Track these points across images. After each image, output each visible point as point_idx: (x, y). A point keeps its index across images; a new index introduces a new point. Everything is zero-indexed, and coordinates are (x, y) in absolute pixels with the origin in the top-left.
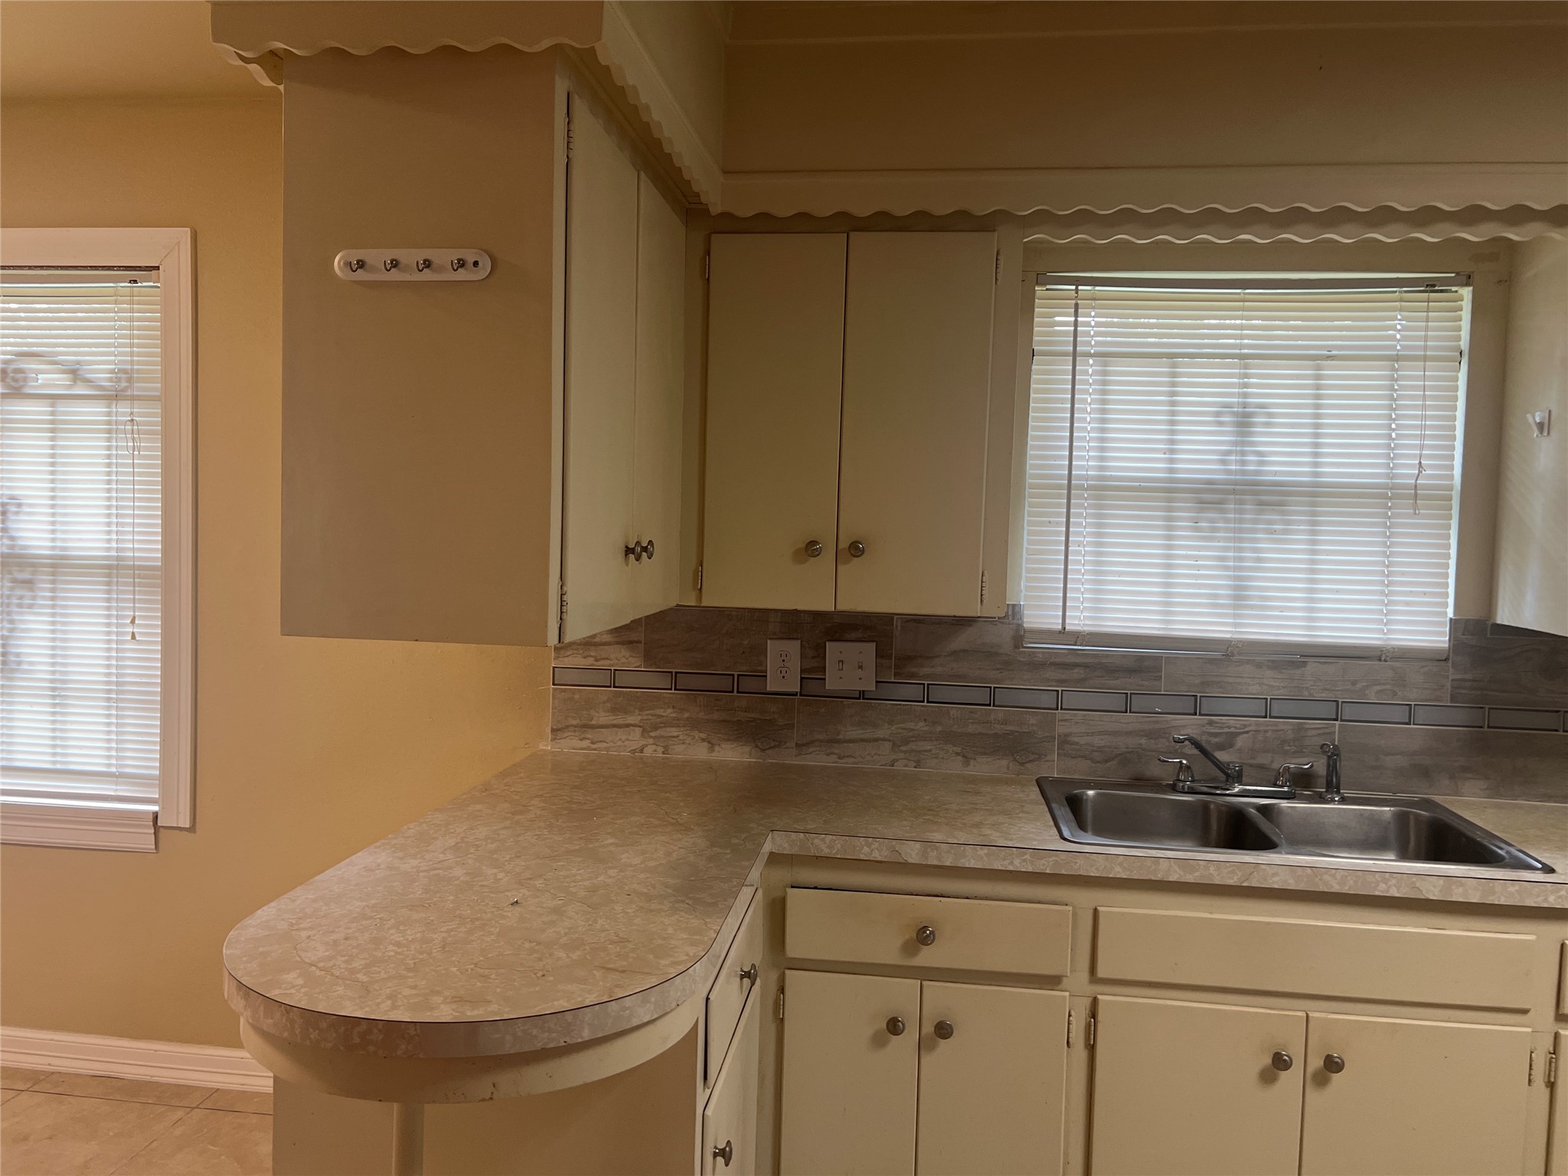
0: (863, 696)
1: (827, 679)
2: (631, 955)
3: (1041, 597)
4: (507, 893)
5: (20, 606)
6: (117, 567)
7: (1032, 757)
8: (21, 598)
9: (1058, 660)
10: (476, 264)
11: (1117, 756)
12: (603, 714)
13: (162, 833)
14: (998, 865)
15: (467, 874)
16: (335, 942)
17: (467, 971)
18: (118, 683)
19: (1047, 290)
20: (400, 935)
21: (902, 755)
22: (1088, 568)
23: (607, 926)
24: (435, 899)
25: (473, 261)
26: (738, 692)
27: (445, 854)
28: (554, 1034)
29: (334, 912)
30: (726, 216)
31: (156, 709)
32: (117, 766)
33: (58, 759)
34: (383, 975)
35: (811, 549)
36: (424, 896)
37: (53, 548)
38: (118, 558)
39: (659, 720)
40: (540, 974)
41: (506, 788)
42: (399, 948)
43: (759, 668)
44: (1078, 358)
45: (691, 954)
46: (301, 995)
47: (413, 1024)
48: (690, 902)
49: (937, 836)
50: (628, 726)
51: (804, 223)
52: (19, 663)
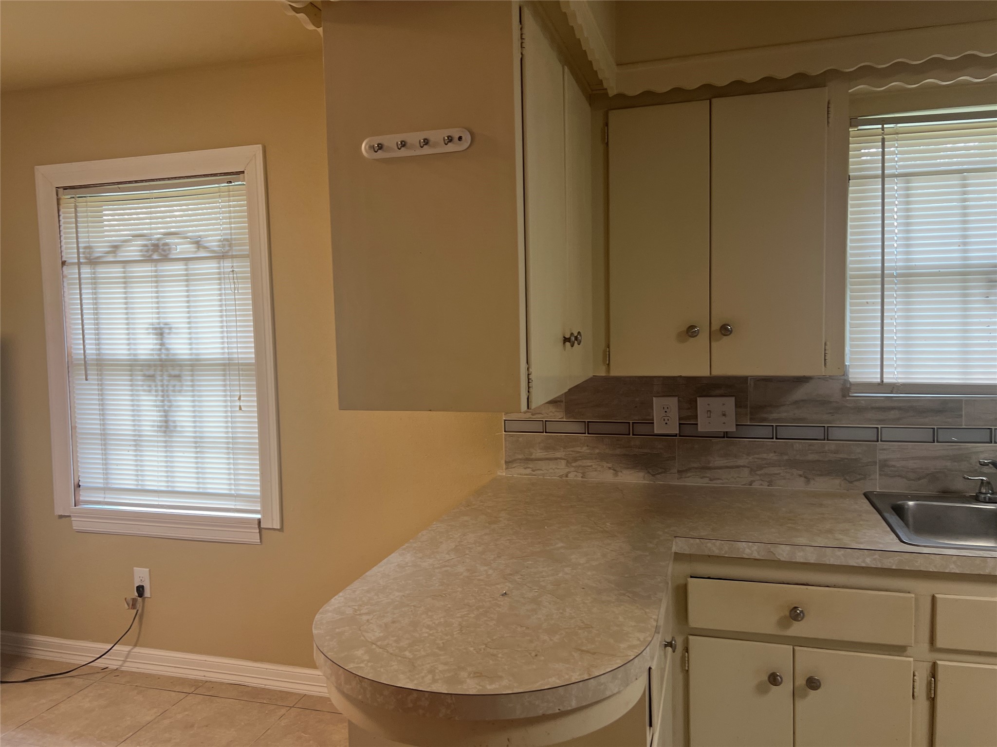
0: (727, 435)
1: (699, 424)
2: (596, 639)
3: (862, 358)
4: (497, 586)
5: (174, 391)
6: (229, 364)
7: (859, 477)
8: (174, 386)
9: (877, 405)
10: (460, 138)
11: (928, 475)
12: (539, 451)
13: (263, 531)
14: (853, 563)
15: (468, 570)
16: (386, 625)
17: (481, 650)
18: (233, 438)
19: (858, 130)
20: (430, 619)
21: (758, 478)
22: (900, 335)
23: (573, 614)
24: (449, 590)
25: (458, 136)
26: (633, 435)
27: (449, 554)
28: (551, 704)
29: (382, 601)
30: (621, 96)
31: (256, 453)
32: (235, 490)
33: (201, 486)
34: (423, 653)
35: (691, 331)
36: (441, 588)
37: (191, 354)
38: (229, 359)
39: (578, 455)
40: (533, 654)
41: (482, 504)
42: (430, 630)
43: (648, 417)
44: (886, 179)
45: (642, 639)
46: (369, 668)
47: (450, 695)
48: (630, 595)
49: (802, 540)
50: (556, 459)
51: (678, 96)
52: (175, 427)
